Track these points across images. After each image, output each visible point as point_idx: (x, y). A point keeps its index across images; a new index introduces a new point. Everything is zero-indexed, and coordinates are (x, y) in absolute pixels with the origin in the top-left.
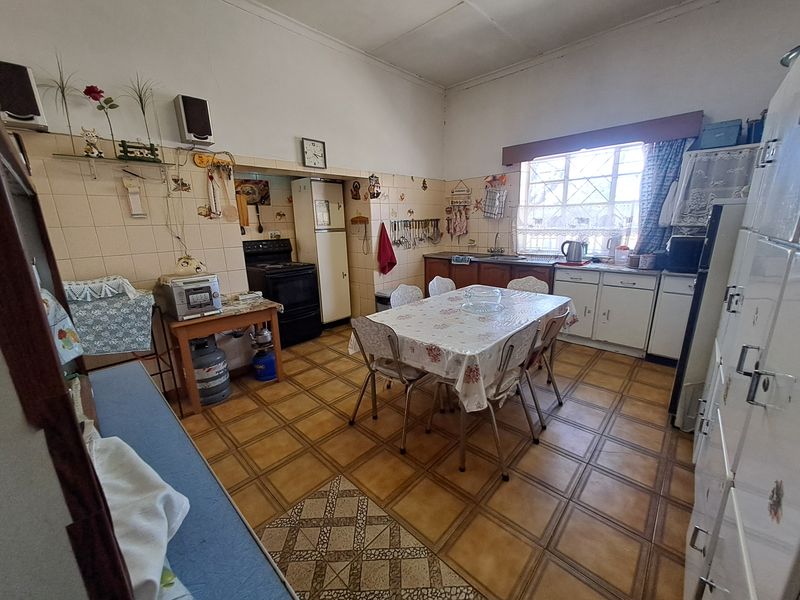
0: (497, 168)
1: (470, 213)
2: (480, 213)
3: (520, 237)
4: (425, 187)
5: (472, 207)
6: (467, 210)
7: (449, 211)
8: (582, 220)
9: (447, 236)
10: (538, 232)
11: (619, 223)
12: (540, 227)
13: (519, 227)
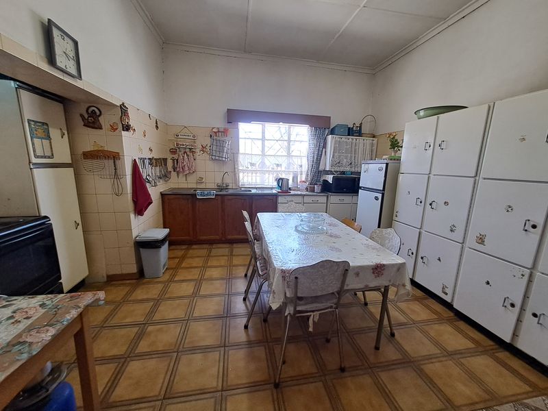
0: (220, 123)
1: (197, 155)
2: (206, 156)
3: (241, 175)
4: (157, 127)
5: (198, 150)
6: (193, 152)
7: (173, 151)
8: (278, 165)
9: (174, 174)
10: (252, 172)
11: (296, 168)
12: (254, 168)
13: (241, 168)
